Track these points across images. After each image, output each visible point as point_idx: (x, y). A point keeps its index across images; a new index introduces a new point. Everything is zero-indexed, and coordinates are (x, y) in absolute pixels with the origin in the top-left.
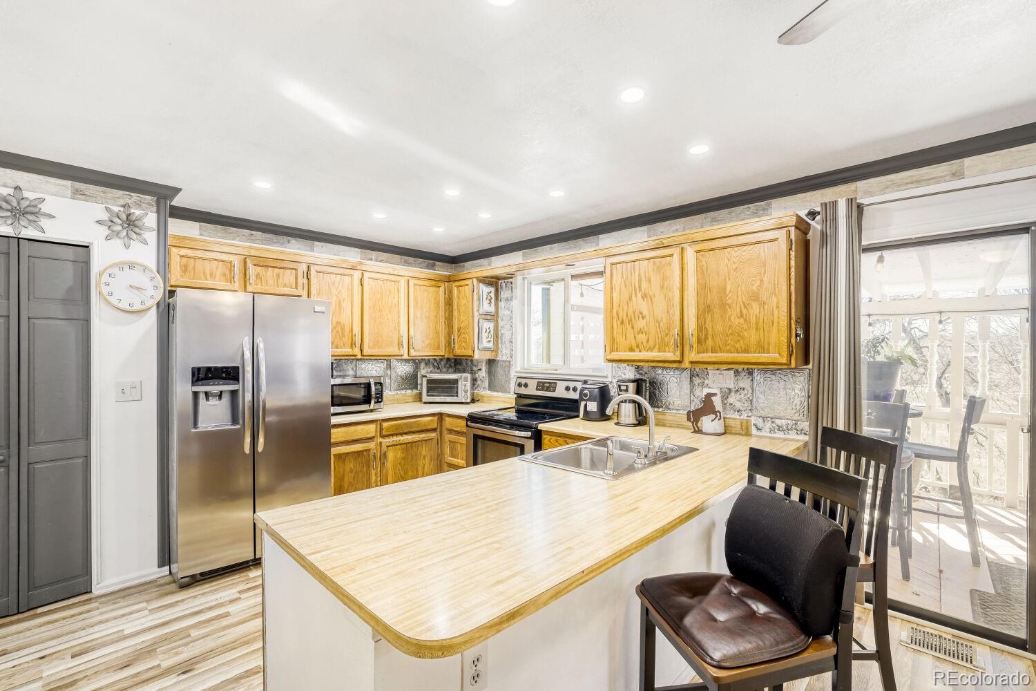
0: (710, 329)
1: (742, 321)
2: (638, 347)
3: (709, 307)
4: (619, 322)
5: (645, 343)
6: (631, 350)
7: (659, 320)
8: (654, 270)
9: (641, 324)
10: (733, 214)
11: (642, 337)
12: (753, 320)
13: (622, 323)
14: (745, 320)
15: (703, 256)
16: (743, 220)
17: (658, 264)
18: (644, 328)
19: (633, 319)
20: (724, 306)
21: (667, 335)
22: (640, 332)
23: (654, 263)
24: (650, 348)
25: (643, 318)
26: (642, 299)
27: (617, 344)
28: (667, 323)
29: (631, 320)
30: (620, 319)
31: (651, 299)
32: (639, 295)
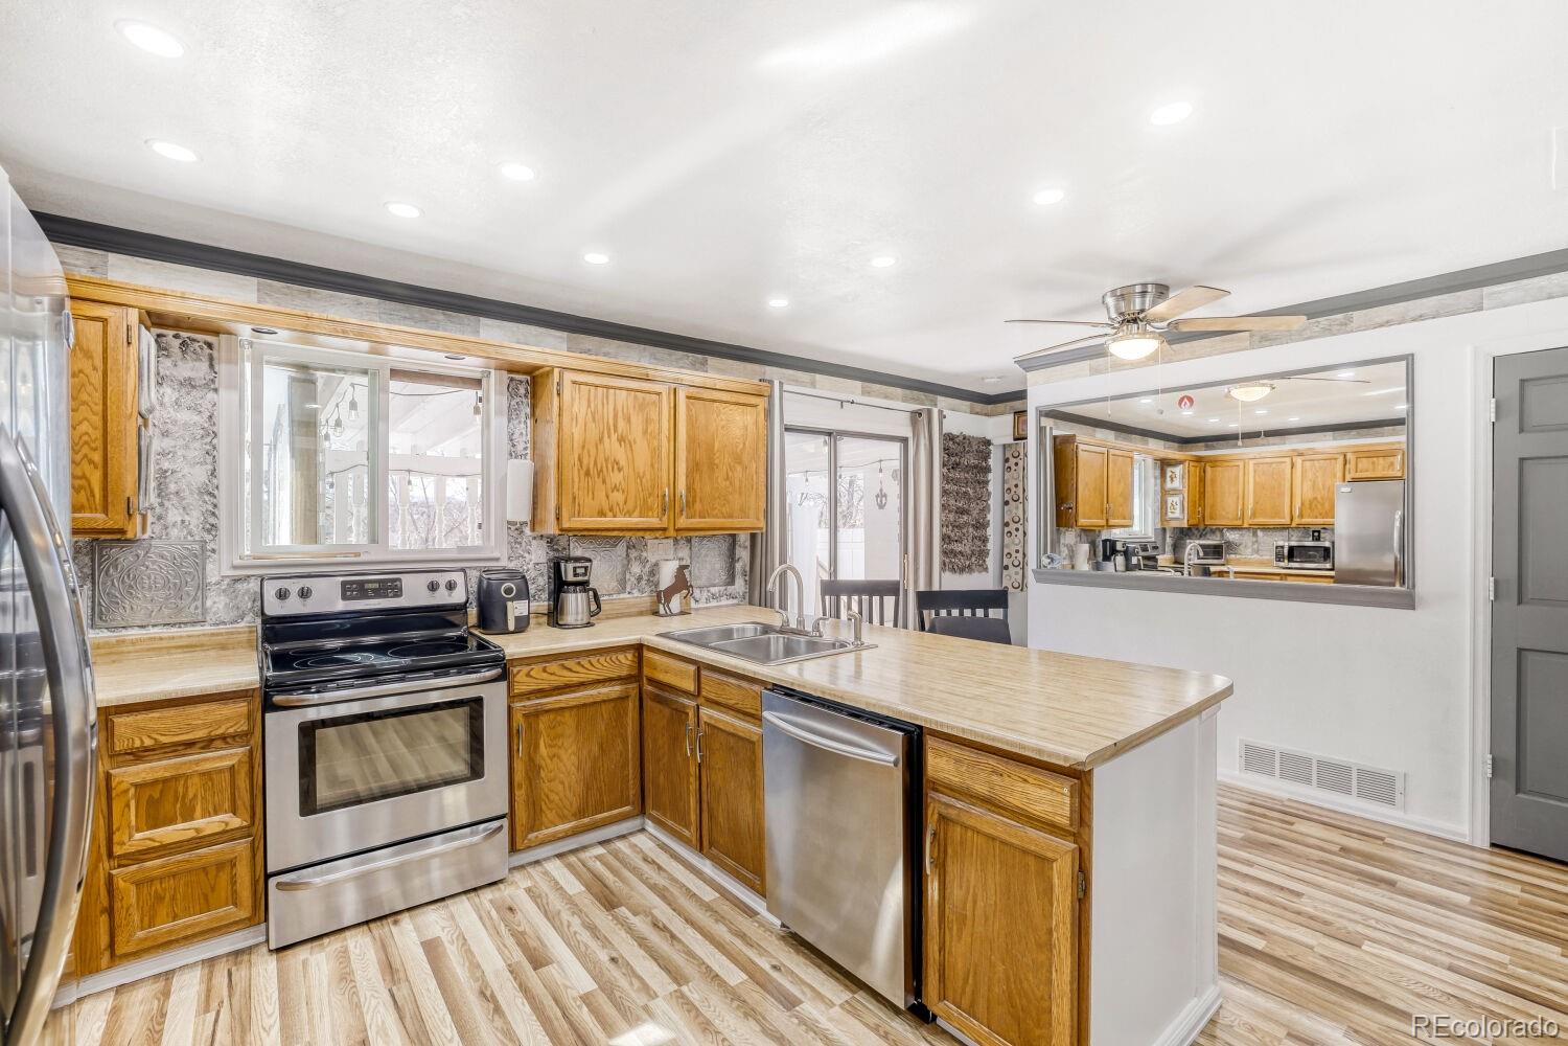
0: (698, 491)
1: (728, 483)
2: (611, 510)
3: (697, 464)
4: (582, 472)
5: (621, 504)
6: (602, 514)
7: (641, 474)
8: (634, 407)
9: (616, 478)
10: (674, 357)
11: (618, 497)
12: (737, 483)
13: (587, 474)
14: (731, 483)
15: (692, 404)
16: (682, 367)
17: (641, 400)
18: (620, 483)
19: (605, 469)
20: (712, 466)
21: (650, 494)
22: (615, 488)
23: (635, 397)
24: (628, 512)
25: (620, 470)
26: (617, 444)
27: (579, 505)
28: (651, 480)
29: (601, 470)
30: (585, 468)
31: (631, 446)
32: (614, 437)
